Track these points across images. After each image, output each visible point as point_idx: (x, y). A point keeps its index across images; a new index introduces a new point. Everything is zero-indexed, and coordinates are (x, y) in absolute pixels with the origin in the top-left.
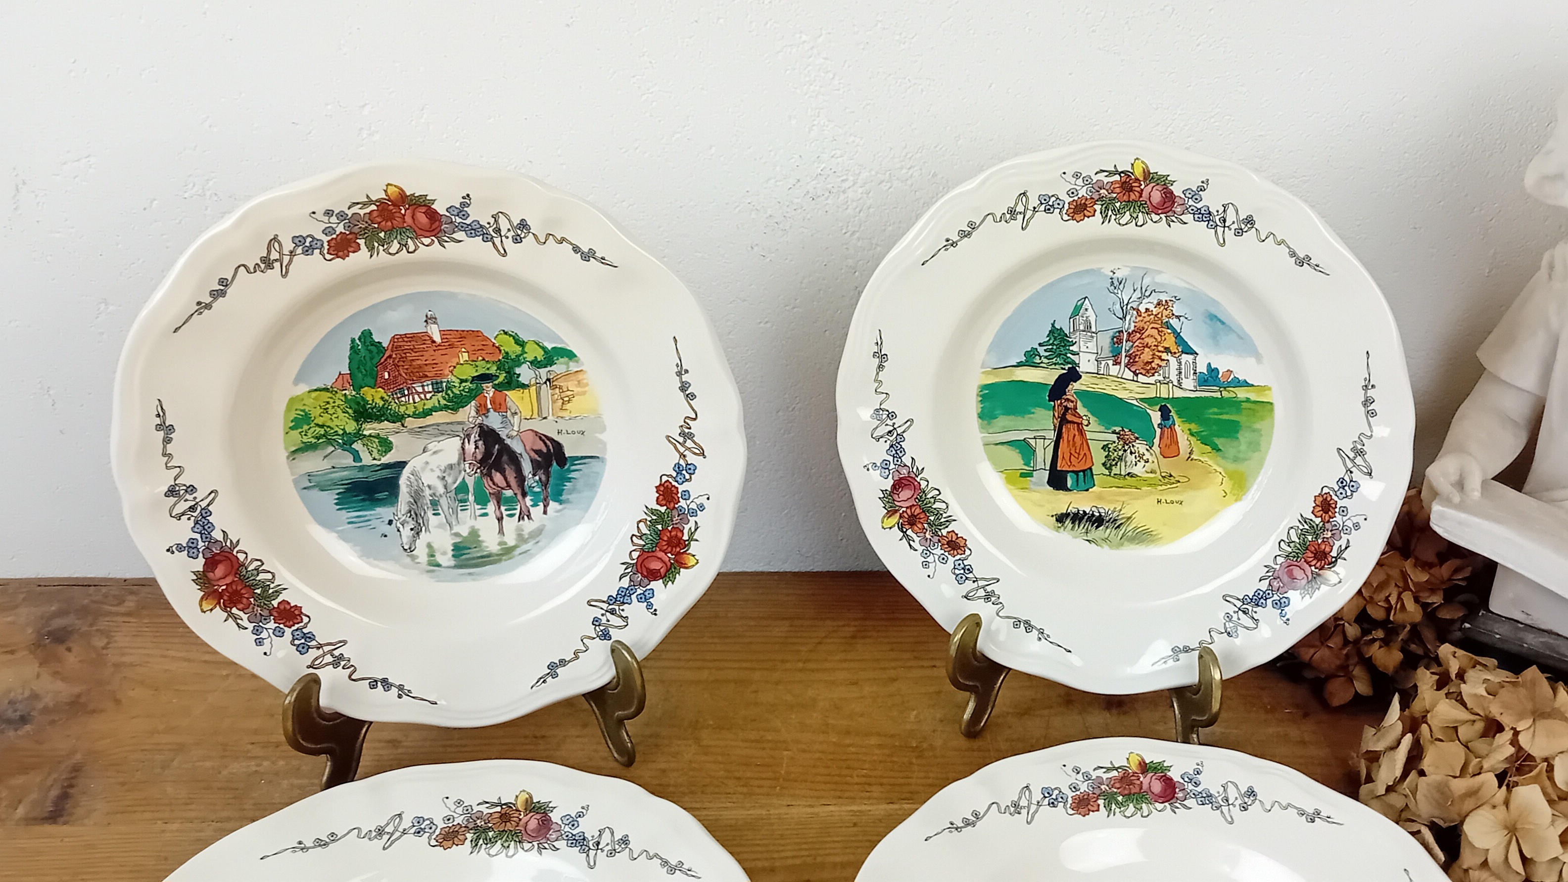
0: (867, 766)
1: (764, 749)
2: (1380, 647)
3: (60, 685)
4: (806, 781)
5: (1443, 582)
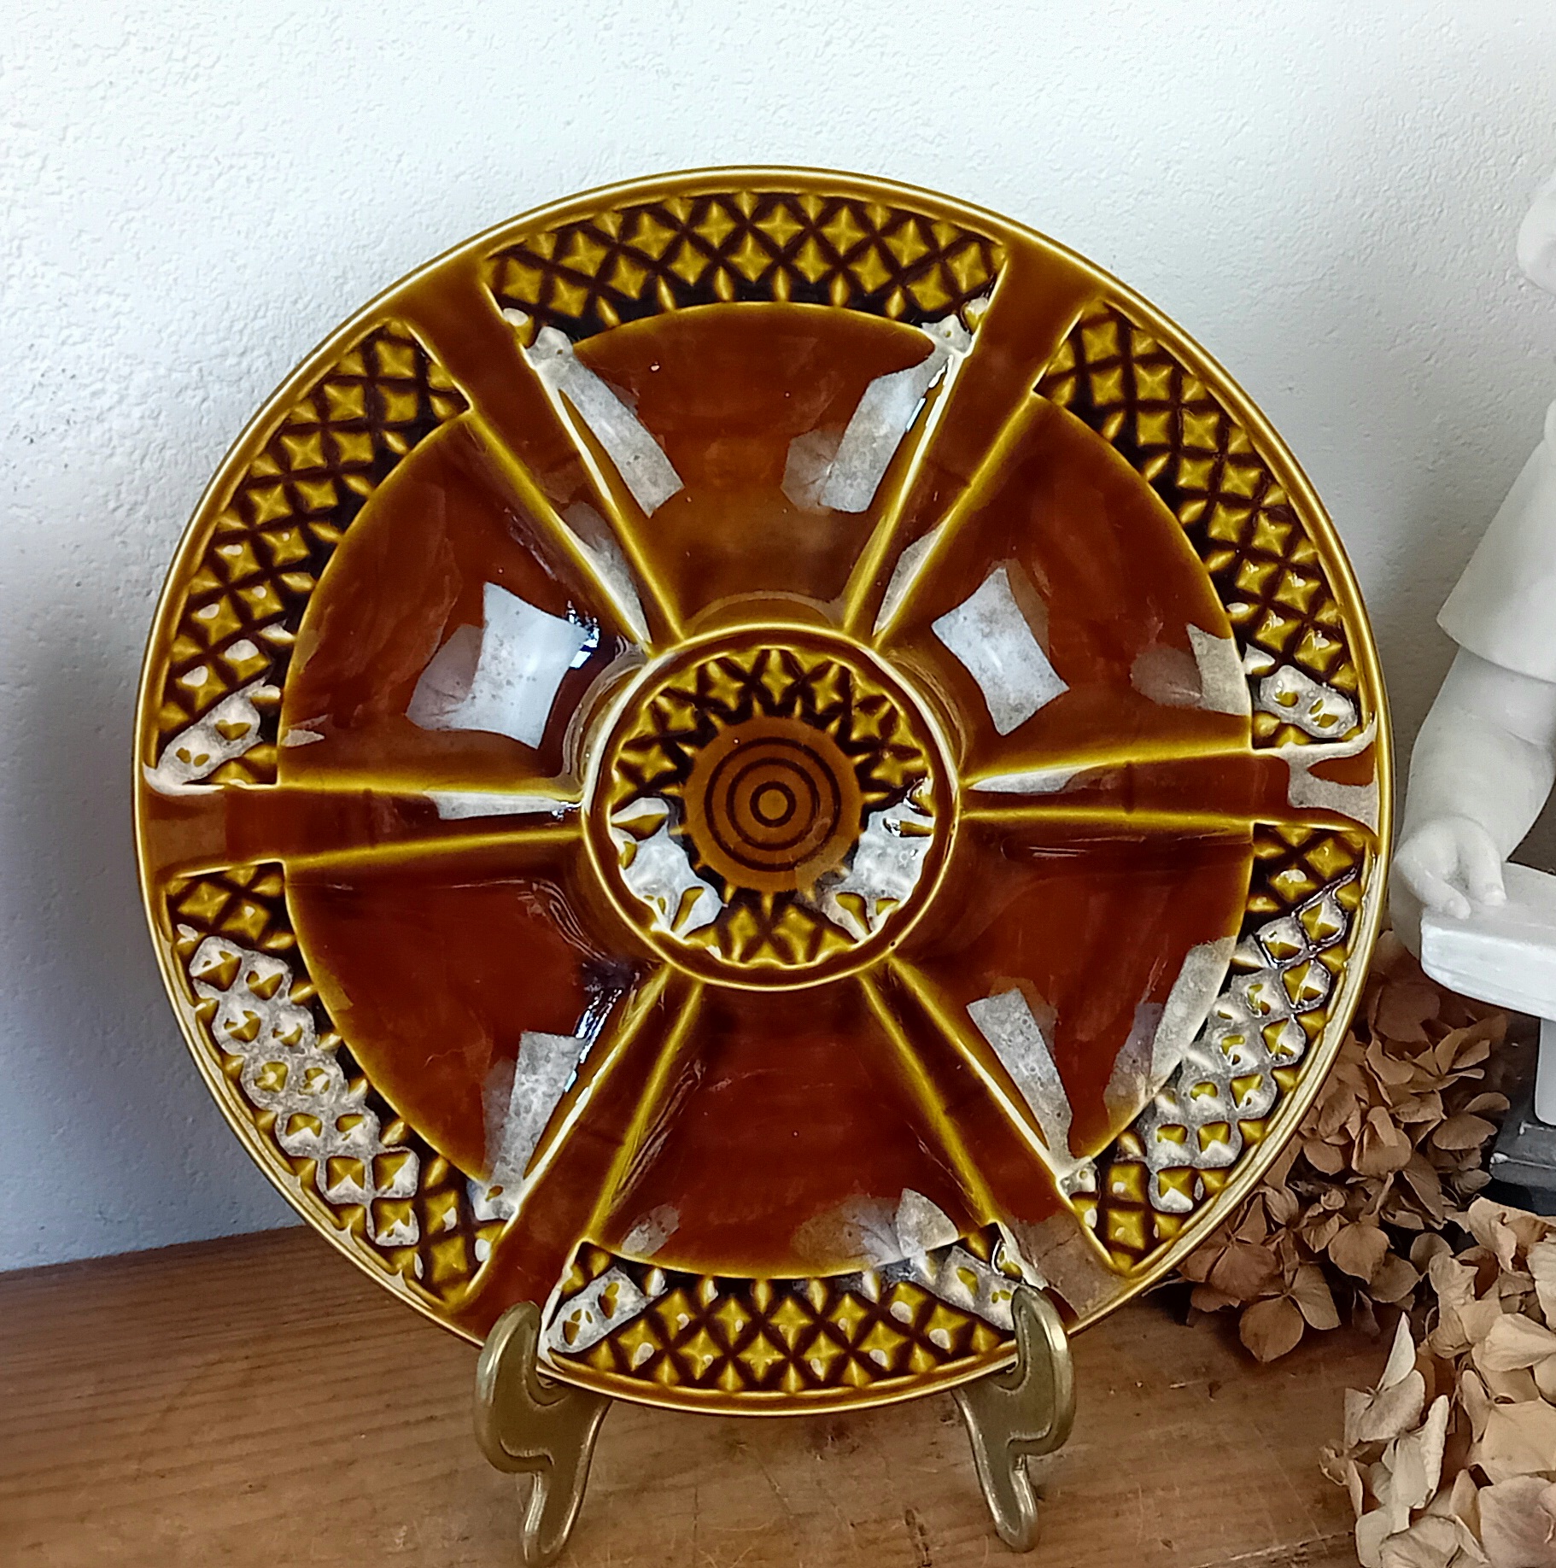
2: (1341, 1228)
5: (1440, 1078)
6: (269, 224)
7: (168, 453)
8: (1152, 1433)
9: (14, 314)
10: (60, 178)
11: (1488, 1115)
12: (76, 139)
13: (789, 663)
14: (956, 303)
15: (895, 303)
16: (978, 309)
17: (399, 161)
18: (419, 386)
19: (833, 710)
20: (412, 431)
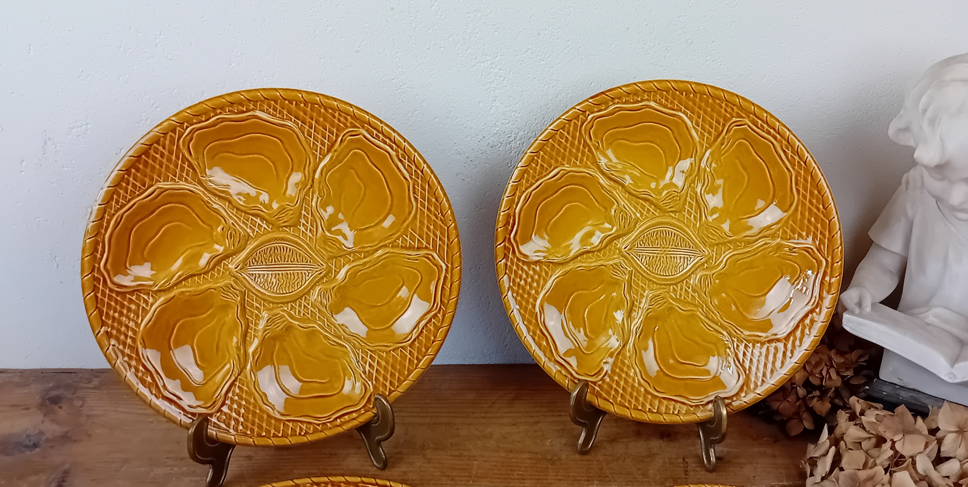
0: (522, 469)
1: (463, 460)
2: (818, 401)
3: (56, 427)
4: (487, 478)
5: (853, 363)
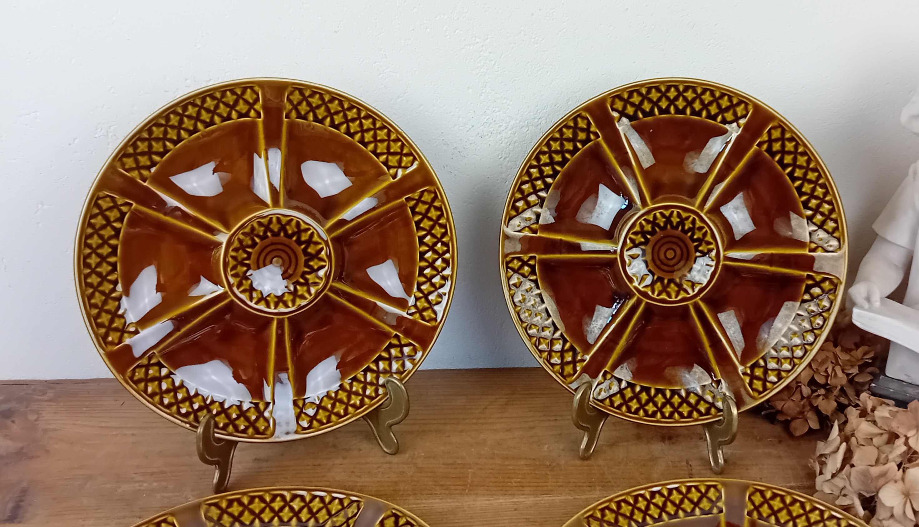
0: (520, 476)
1: (456, 468)
2: (823, 399)
3: (9, 442)
4: (483, 486)
5: (858, 360)
6: (551, 84)
7: (516, 144)
8: (760, 451)
9: (481, 103)
10: (498, 67)
11: (871, 373)
12: (504, 58)
13: (679, 215)
14: (736, 119)
15: (719, 118)
16: (742, 121)
17: (587, 70)
18: (587, 130)
19: (690, 229)
20: (584, 143)
